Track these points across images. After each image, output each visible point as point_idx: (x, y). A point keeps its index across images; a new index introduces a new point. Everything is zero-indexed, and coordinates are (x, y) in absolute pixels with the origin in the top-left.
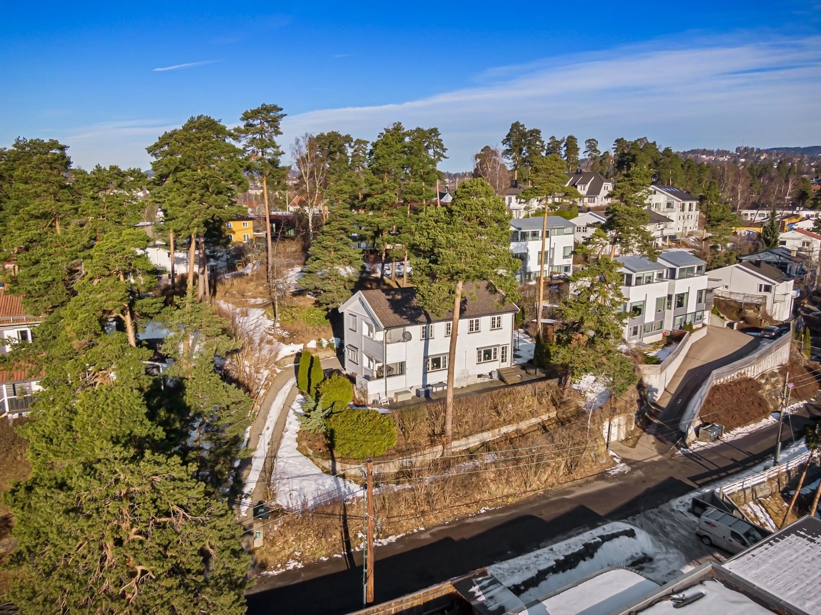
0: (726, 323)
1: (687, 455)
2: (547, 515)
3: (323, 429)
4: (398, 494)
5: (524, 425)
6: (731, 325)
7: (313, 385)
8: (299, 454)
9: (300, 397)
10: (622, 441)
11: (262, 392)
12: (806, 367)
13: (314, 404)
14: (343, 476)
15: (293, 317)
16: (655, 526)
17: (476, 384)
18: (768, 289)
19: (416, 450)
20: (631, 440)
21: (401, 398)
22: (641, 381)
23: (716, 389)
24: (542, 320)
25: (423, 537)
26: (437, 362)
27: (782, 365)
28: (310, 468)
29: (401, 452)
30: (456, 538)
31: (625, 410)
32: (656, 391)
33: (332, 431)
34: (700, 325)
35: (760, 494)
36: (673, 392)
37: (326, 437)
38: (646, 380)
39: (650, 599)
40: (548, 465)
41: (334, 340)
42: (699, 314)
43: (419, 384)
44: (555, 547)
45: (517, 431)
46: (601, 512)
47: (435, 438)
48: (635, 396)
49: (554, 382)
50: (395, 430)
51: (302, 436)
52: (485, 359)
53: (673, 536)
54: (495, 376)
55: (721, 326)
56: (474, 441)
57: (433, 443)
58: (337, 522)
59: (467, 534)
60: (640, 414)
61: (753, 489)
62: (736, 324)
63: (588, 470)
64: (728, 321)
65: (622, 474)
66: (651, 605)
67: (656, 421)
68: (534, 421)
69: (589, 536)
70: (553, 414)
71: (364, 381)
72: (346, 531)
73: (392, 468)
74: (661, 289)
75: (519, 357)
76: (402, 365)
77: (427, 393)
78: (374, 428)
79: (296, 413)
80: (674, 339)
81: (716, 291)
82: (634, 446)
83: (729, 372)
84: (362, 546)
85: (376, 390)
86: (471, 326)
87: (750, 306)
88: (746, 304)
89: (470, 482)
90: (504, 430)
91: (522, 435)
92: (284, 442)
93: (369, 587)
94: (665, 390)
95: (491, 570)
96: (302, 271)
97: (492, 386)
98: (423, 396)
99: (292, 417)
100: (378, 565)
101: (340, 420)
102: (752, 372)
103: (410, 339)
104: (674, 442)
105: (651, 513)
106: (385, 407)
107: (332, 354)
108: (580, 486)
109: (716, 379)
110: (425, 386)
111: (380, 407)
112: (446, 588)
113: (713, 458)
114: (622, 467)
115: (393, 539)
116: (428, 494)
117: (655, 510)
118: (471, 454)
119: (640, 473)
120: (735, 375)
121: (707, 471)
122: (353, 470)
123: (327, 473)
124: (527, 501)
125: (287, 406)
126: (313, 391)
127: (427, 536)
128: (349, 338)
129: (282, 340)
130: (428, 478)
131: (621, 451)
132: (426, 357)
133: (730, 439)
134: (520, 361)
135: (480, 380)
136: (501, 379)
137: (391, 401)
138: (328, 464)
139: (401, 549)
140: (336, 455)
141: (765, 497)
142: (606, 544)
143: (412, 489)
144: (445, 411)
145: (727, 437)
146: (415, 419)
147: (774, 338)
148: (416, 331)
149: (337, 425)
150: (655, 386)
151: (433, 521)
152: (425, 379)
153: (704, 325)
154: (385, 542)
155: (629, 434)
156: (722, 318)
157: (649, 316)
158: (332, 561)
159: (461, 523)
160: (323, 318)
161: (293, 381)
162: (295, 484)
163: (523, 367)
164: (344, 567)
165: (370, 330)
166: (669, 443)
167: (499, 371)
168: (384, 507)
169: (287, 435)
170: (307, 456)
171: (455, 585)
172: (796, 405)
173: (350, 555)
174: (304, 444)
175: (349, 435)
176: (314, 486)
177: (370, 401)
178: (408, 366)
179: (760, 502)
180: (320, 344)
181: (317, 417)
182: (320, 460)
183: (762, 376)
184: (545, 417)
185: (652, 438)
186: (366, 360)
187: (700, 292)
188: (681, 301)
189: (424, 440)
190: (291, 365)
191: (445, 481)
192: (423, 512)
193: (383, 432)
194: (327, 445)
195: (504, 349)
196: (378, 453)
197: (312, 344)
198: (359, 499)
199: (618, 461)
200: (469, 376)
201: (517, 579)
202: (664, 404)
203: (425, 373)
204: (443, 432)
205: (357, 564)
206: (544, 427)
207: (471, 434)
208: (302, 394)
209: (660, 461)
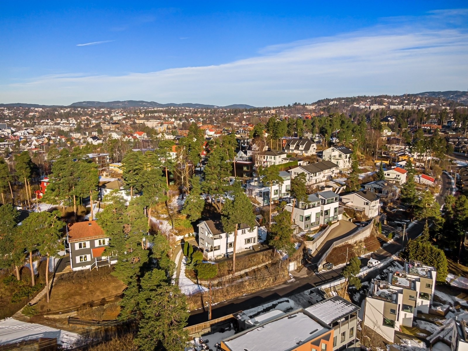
0: (348, 219)
1: (317, 275)
2: (264, 296)
3: (194, 269)
4: (218, 290)
5: (260, 266)
6: (350, 220)
7: (190, 254)
8: (186, 277)
9: (184, 257)
10: (295, 270)
11: (172, 255)
12: (377, 237)
13: (190, 261)
14: (201, 285)
15: (179, 224)
16: (297, 299)
17: (245, 251)
18: (367, 204)
19: (224, 276)
20: (299, 269)
21: (219, 258)
22: (305, 247)
23: (335, 248)
24: (271, 223)
25: (225, 303)
26: (231, 244)
27: (366, 237)
28: (191, 282)
29: (218, 277)
30: (235, 303)
31: (296, 259)
32: (312, 250)
33: (197, 270)
34: (337, 221)
35: (337, 289)
36: (319, 250)
37: (195, 272)
38: (307, 247)
39: (282, 317)
40: (267, 280)
41: (194, 233)
42: (335, 217)
43: (225, 252)
44: (264, 305)
45: (258, 268)
46: (281, 295)
47: (230, 272)
48: (302, 254)
49: (271, 251)
50: (217, 270)
51: (186, 272)
52: (248, 242)
53: (302, 302)
54: (251, 248)
55: (346, 220)
56: (242, 272)
57: (229, 274)
58: (200, 298)
59: (239, 302)
60: (304, 259)
61: (334, 287)
62: (352, 220)
63: (281, 280)
64: (350, 218)
65: (292, 282)
66: (282, 318)
67: (310, 262)
68: (263, 264)
69: (275, 302)
70: (270, 262)
71: (206, 252)
72: (202, 302)
73: (216, 282)
74: (318, 210)
75: (261, 239)
76: (219, 246)
77: (227, 256)
78: (210, 270)
79: (184, 263)
80: (323, 228)
81: (347, 204)
82: (299, 272)
83: (341, 242)
84: (207, 306)
85: (211, 255)
86: (243, 232)
87: (358, 211)
88: (357, 211)
89: (240, 286)
90: (253, 268)
91: (259, 270)
92: (181, 274)
93: (210, 315)
94: (316, 249)
95: (245, 312)
96: (179, 199)
97: (250, 252)
98: (226, 257)
99: (182, 265)
100: (212, 311)
101: (200, 267)
102: (351, 241)
103: (222, 238)
104: (313, 270)
105: (297, 295)
106: (213, 261)
107: (194, 239)
108: (277, 286)
109: (336, 245)
110: (227, 253)
111: (212, 261)
112: (231, 316)
113: (325, 276)
114: (293, 280)
115: (216, 304)
116: (227, 290)
117: (298, 294)
118: (241, 277)
119: (298, 282)
120: (343, 243)
121: (321, 280)
122: (203, 282)
123: (196, 284)
124: (259, 292)
125: (180, 260)
126: (189, 256)
127: (226, 303)
128: (200, 235)
129: (176, 234)
130: (227, 285)
131: (294, 274)
132: (227, 244)
133: (335, 268)
134: (262, 241)
135: (246, 250)
136: (253, 249)
137: (215, 259)
138: (196, 281)
139: (219, 306)
140: (198, 278)
141: (339, 289)
142: (279, 304)
143: (222, 289)
144: (233, 263)
145: (334, 268)
146: (223, 266)
147: (364, 226)
148: (223, 235)
149: (198, 268)
150: (311, 249)
151: (228, 298)
152: (227, 251)
153: (338, 221)
154: (214, 305)
155: (299, 267)
156: (347, 217)
157: (313, 220)
158: (198, 310)
159: (237, 299)
160: (190, 224)
161: (181, 251)
162: (186, 288)
163: (262, 244)
164: (202, 312)
165: (208, 234)
166: (312, 270)
167: (253, 246)
168: (213, 294)
169: (181, 271)
170: (189, 278)
171: (233, 315)
172: (368, 254)
173: (204, 308)
174: (187, 274)
175: (203, 272)
176: (192, 288)
177: (208, 259)
178: (221, 247)
179: (336, 291)
180: (189, 235)
181: (192, 265)
182: (193, 279)
183: (356, 243)
184: (267, 263)
185: (306, 269)
186: (207, 244)
187: (336, 208)
188: (327, 212)
189: (226, 272)
190: (179, 244)
191: (232, 286)
192: (225, 296)
193: (213, 271)
194: (195, 275)
195: (254, 239)
196: (212, 277)
197: (187, 235)
198: (206, 292)
199: (292, 277)
200: (242, 249)
201: (251, 314)
202: (314, 256)
203: (227, 249)
204: (232, 270)
205: (206, 310)
206: (266, 267)
207: (241, 270)
208: (185, 256)
209: (307, 277)
